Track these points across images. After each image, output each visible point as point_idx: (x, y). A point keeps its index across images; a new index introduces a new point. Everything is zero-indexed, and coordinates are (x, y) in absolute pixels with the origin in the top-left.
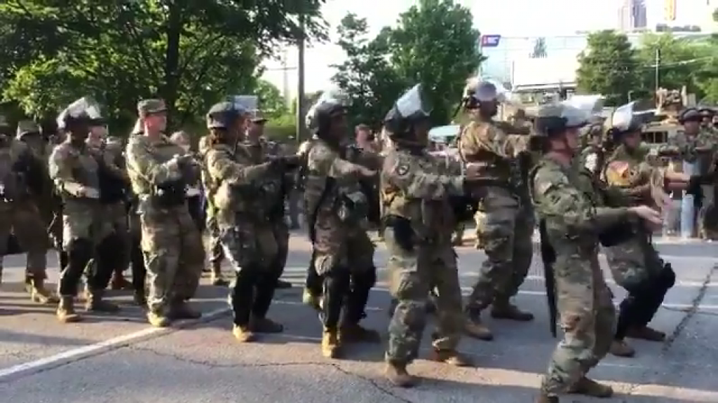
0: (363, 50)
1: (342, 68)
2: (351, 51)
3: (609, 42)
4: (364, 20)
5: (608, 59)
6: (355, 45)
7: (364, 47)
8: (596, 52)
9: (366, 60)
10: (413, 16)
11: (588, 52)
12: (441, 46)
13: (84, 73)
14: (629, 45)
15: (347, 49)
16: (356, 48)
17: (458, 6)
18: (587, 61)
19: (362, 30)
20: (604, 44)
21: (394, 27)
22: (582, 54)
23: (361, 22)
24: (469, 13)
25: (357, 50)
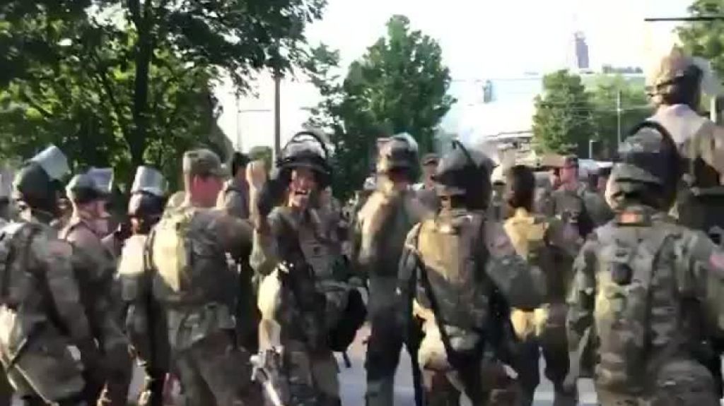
0: (336, 90)
1: (314, 112)
2: (325, 90)
3: (564, 84)
4: (337, 51)
5: (564, 102)
6: (328, 82)
7: (338, 85)
8: (552, 96)
9: (341, 101)
10: (381, 48)
11: (544, 95)
12: (411, 86)
13: (38, 113)
14: (582, 87)
15: (321, 87)
16: (329, 85)
17: (427, 38)
18: (543, 106)
19: (335, 64)
20: (560, 87)
21: (363, 61)
22: (538, 98)
23: (333, 54)
24: (438, 47)
25: (331, 89)
